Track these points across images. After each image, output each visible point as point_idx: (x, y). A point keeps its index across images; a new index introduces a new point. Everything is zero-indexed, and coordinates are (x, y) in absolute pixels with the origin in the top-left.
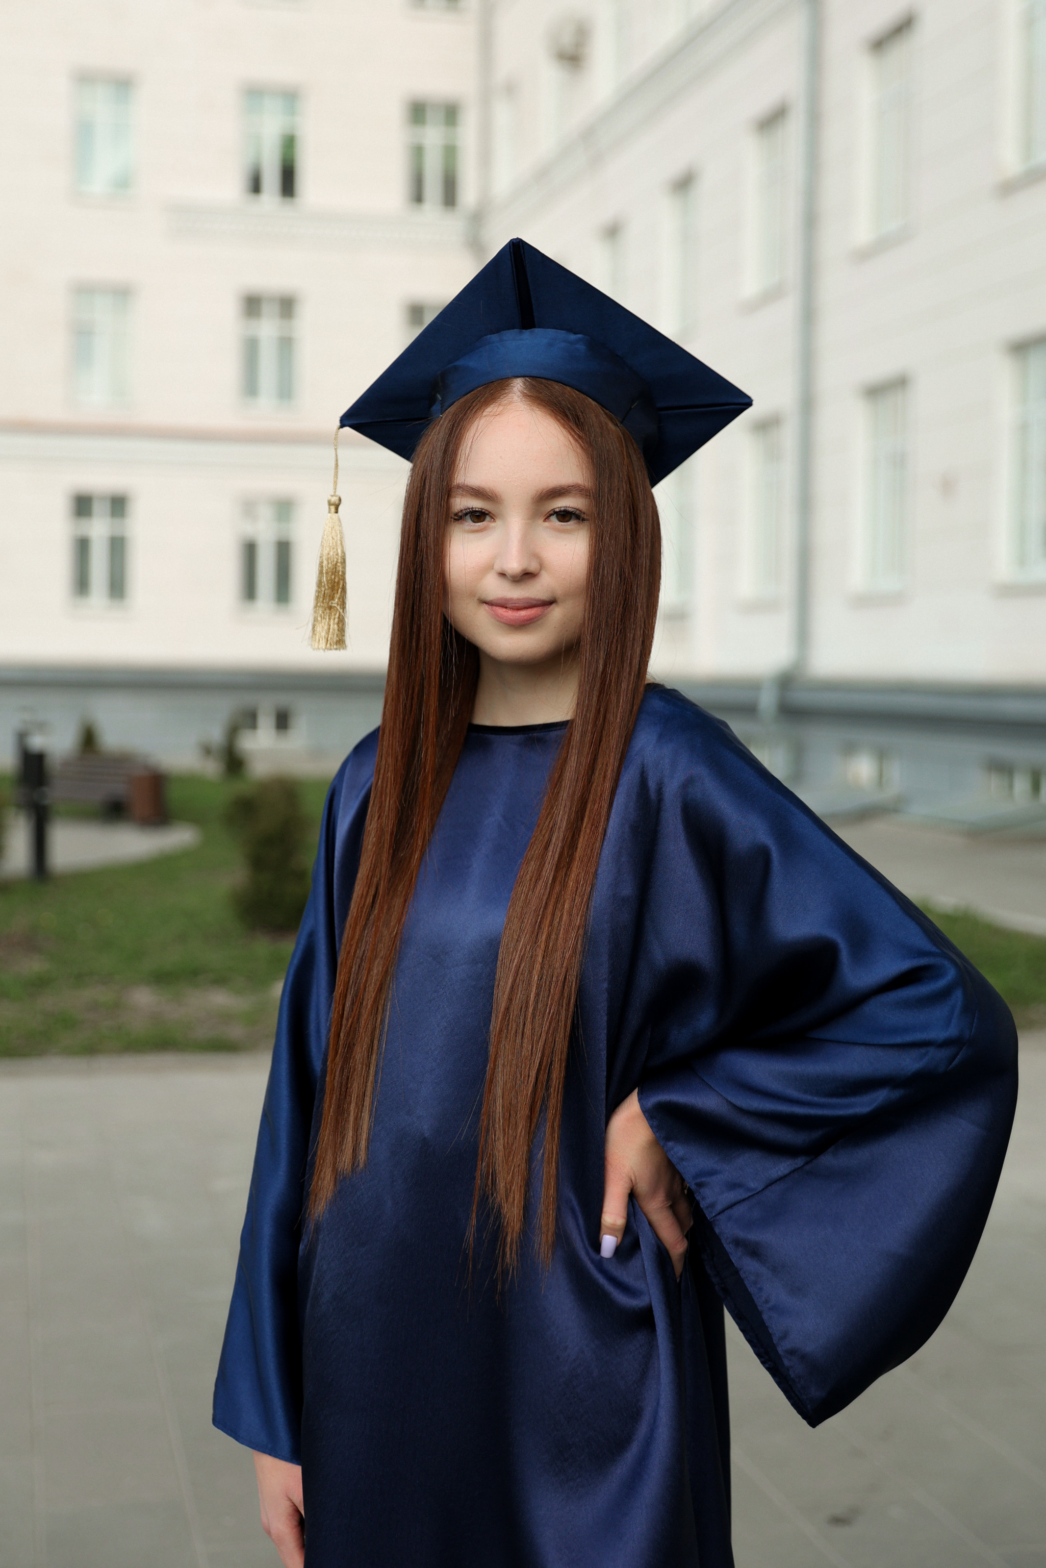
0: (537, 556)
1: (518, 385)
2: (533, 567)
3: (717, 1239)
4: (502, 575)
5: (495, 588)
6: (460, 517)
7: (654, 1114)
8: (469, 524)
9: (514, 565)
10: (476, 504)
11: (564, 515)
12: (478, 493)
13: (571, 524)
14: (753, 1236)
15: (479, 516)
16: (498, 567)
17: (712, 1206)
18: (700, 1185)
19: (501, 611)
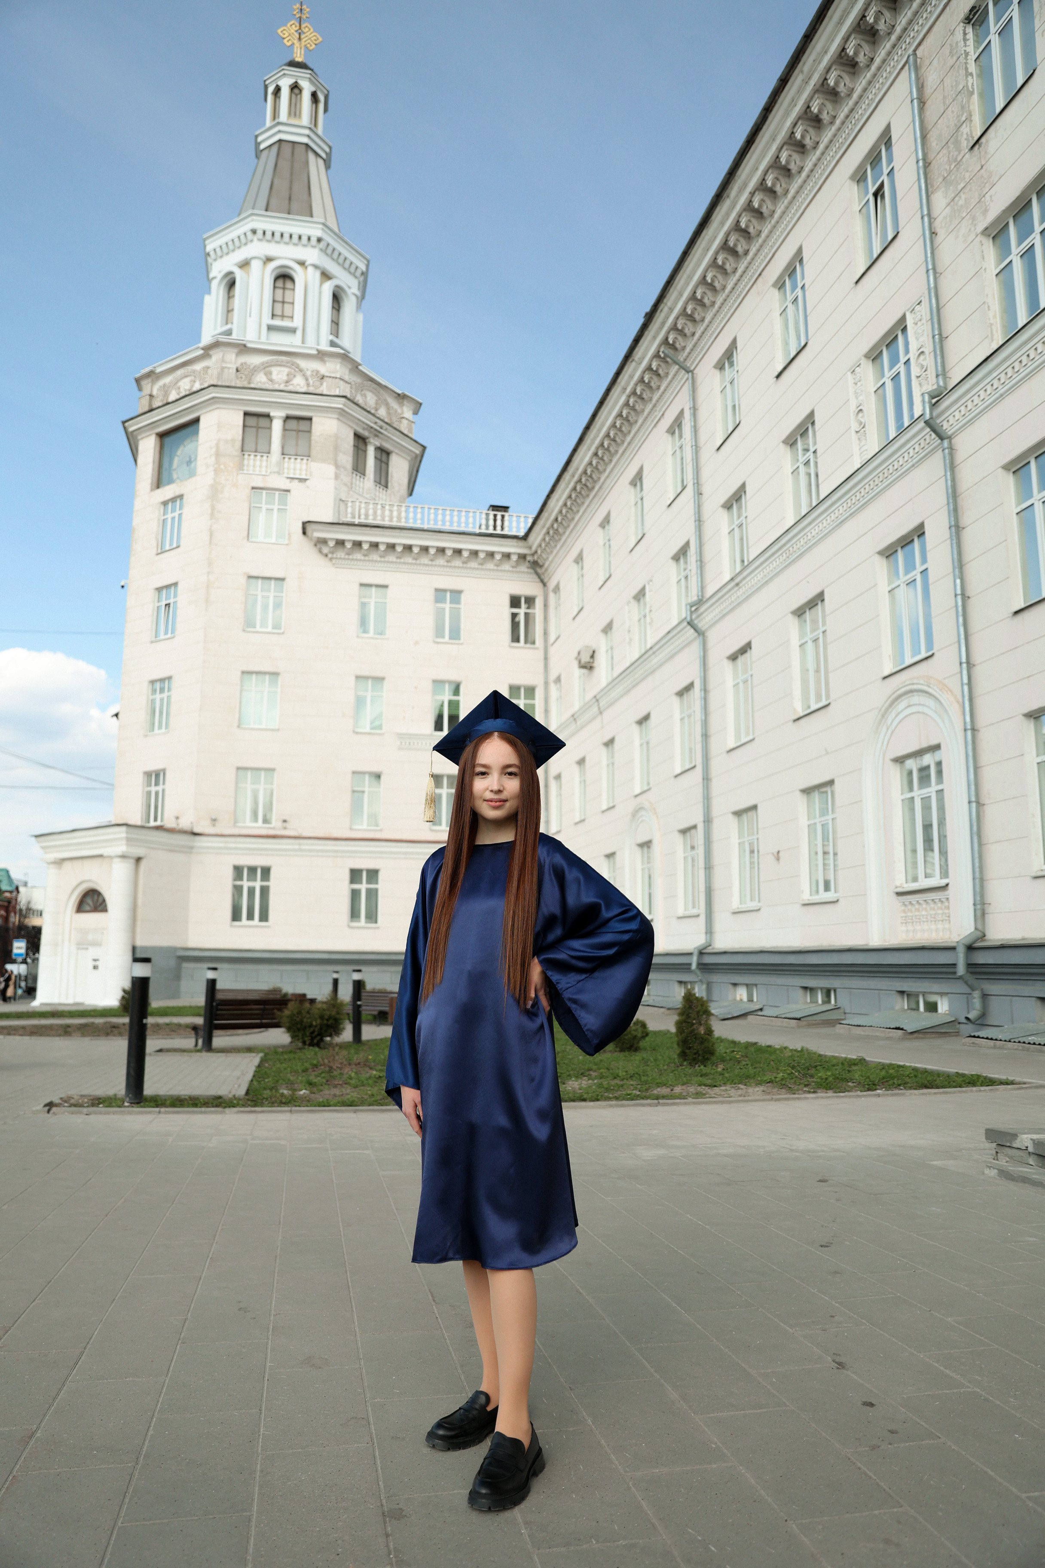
0: (503, 786)
1: (496, 734)
2: (501, 789)
3: (563, 999)
4: (492, 791)
5: (489, 795)
6: (478, 774)
7: (541, 962)
8: (480, 776)
9: (495, 787)
10: (483, 770)
11: (510, 774)
12: (484, 766)
13: (512, 777)
14: (575, 997)
15: (483, 774)
16: (490, 789)
17: (561, 989)
18: (558, 983)
19: (490, 803)
